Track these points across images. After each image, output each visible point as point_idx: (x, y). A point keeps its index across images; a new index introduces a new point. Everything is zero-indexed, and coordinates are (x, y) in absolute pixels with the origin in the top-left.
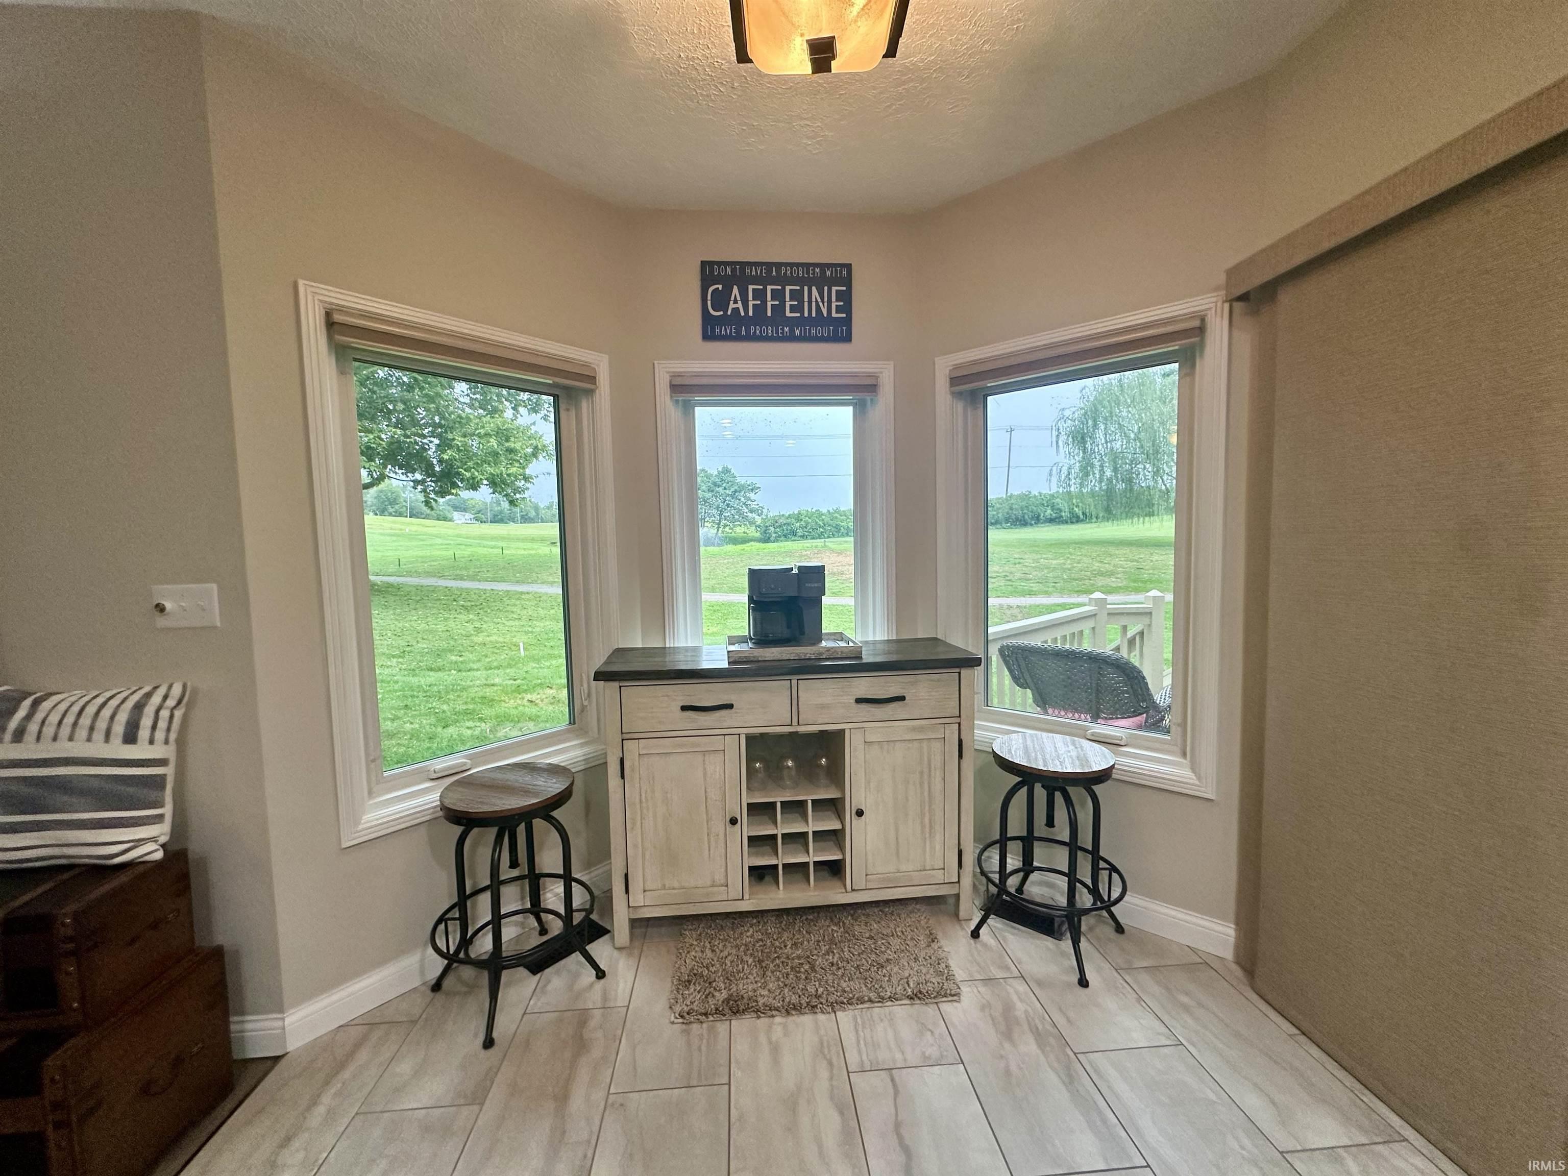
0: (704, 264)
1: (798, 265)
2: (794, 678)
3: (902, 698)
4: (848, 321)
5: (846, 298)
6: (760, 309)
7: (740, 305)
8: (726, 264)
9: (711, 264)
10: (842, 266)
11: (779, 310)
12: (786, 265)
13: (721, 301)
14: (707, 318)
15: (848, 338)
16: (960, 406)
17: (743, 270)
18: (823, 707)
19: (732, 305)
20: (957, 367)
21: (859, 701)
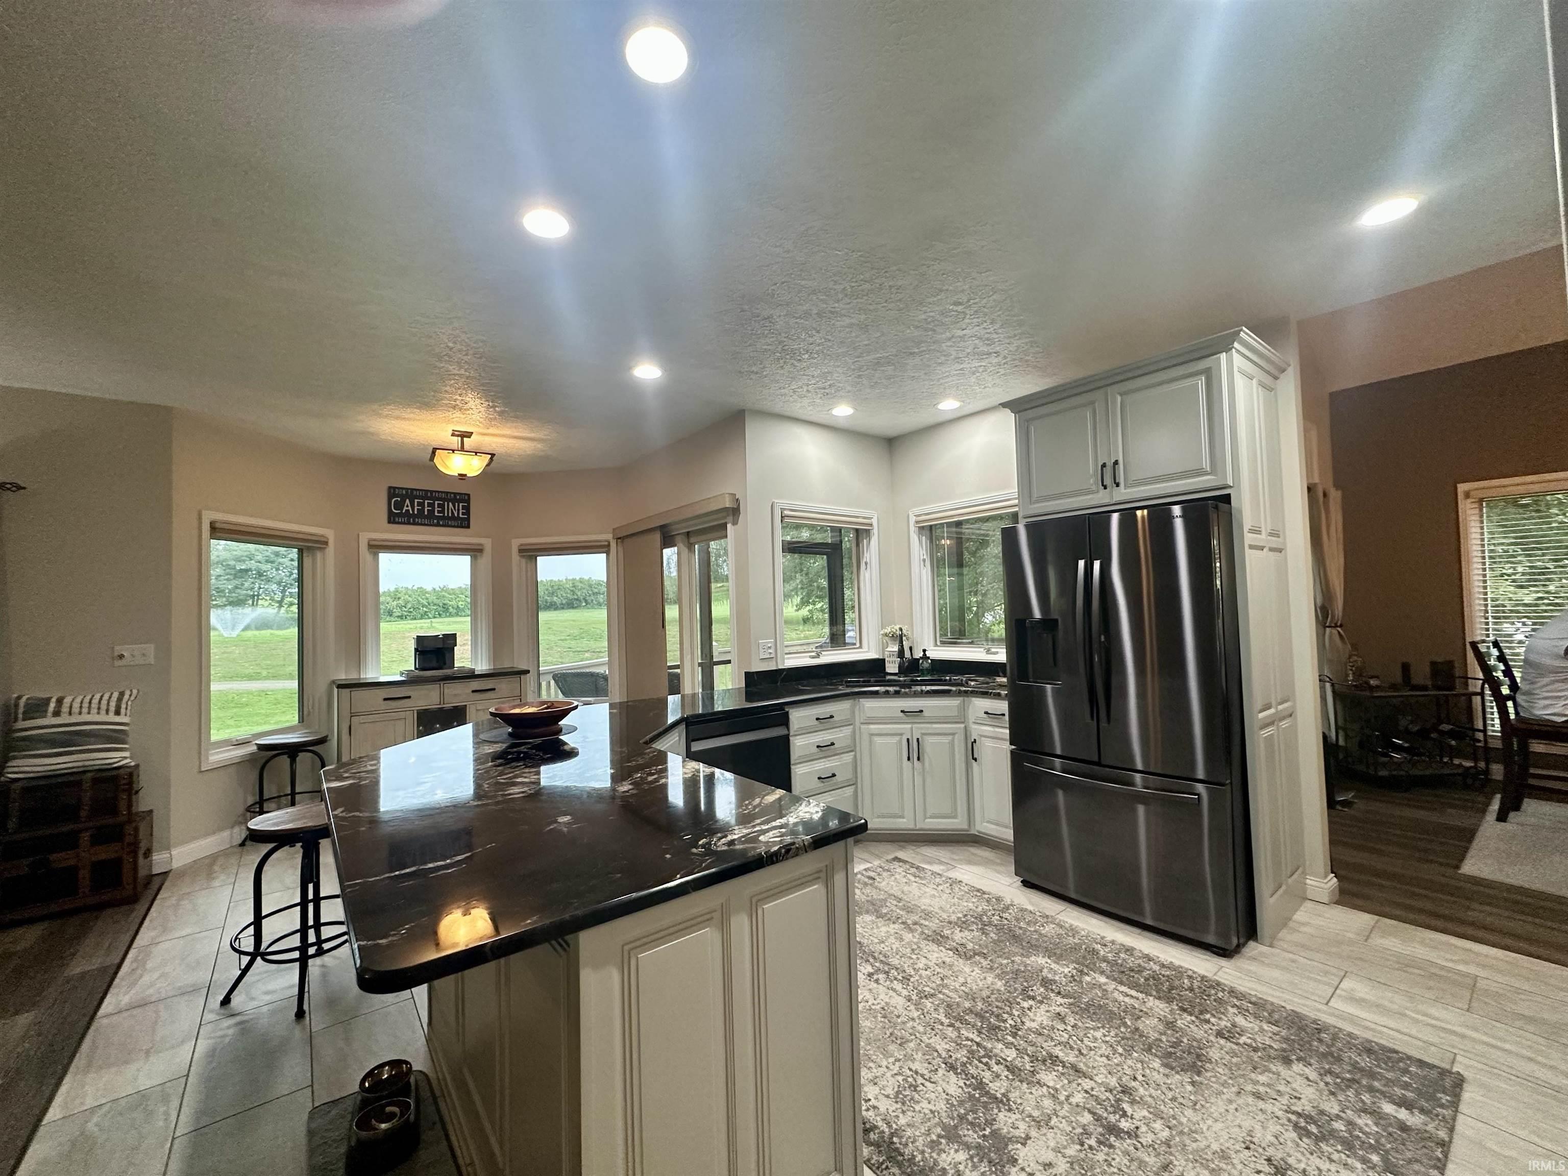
0: (390, 488)
1: (442, 492)
2: (442, 683)
3: (494, 689)
4: (468, 519)
5: (467, 510)
6: (421, 511)
7: (410, 508)
8: (403, 489)
9: (395, 488)
10: (465, 494)
11: (431, 512)
12: (436, 492)
13: (399, 506)
14: (390, 512)
15: (468, 527)
16: (524, 561)
17: (412, 493)
18: (455, 695)
19: (405, 508)
20: (522, 545)
21: (473, 691)
